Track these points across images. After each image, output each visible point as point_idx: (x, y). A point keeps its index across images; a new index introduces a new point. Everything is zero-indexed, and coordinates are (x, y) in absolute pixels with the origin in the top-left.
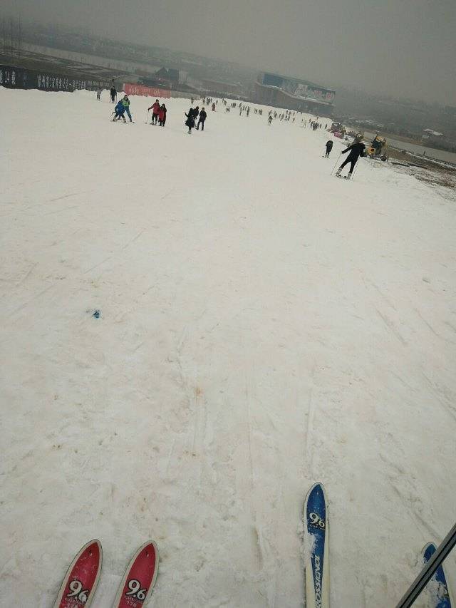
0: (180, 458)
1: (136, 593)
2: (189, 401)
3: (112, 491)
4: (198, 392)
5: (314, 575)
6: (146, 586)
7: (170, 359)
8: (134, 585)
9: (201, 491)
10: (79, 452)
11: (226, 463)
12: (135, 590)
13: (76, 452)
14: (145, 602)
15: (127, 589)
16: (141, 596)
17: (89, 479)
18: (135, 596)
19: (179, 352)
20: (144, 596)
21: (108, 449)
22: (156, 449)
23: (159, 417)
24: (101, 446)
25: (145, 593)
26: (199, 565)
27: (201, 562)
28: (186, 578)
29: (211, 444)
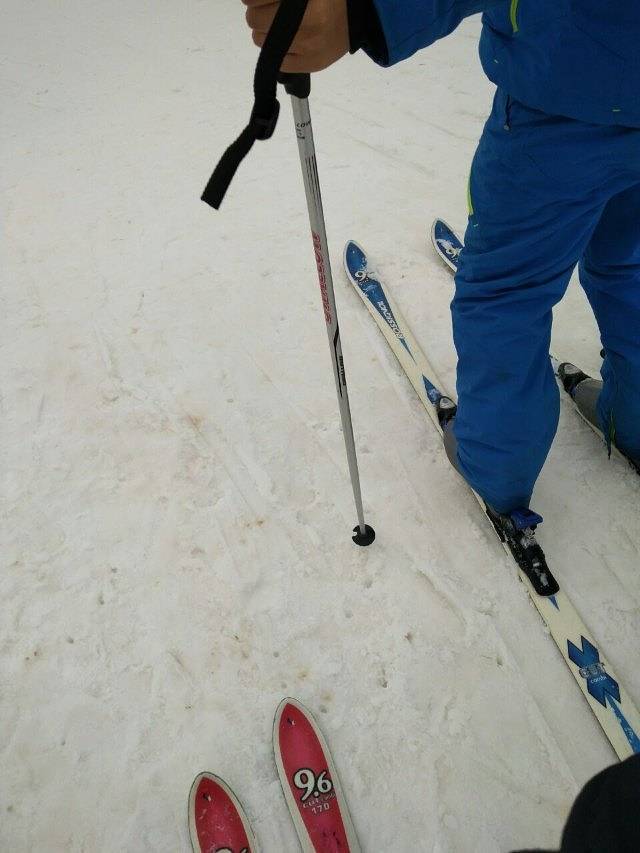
0: (243, 542)
1: (316, 788)
2: (193, 446)
3: (178, 661)
4: (194, 422)
5: (385, 318)
6: (321, 768)
7: (111, 396)
8: (304, 779)
9: (309, 570)
10: (76, 639)
11: (314, 504)
12: (310, 785)
13: (71, 641)
14: (338, 790)
15: (298, 793)
16: (324, 786)
17: (126, 669)
18: (316, 794)
19: (116, 376)
20: (328, 782)
21: (120, 603)
22: (197, 551)
23: (164, 499)
24: (105, 605)
25: (327, 777)
26: (382, 676)
27: (380, 669)
28: (377, 710)
29: (273, 490)
